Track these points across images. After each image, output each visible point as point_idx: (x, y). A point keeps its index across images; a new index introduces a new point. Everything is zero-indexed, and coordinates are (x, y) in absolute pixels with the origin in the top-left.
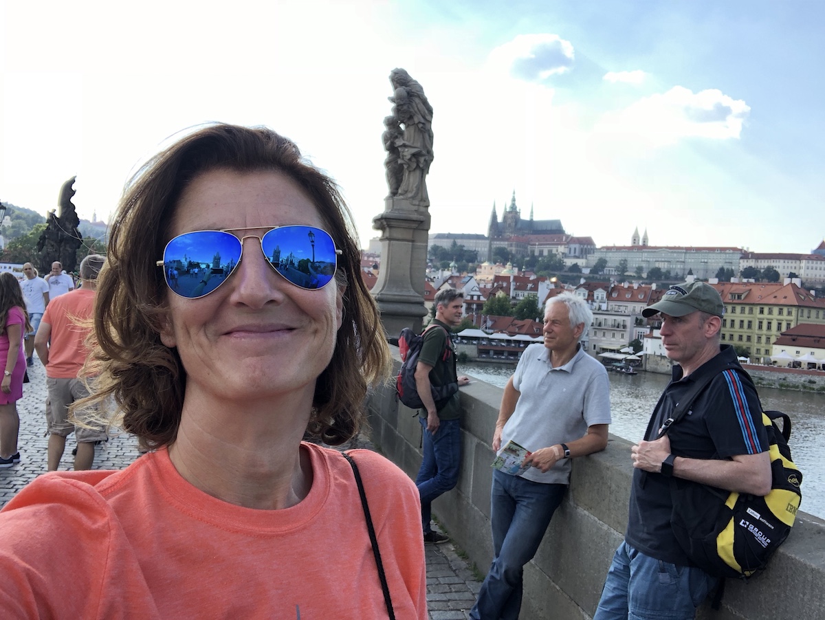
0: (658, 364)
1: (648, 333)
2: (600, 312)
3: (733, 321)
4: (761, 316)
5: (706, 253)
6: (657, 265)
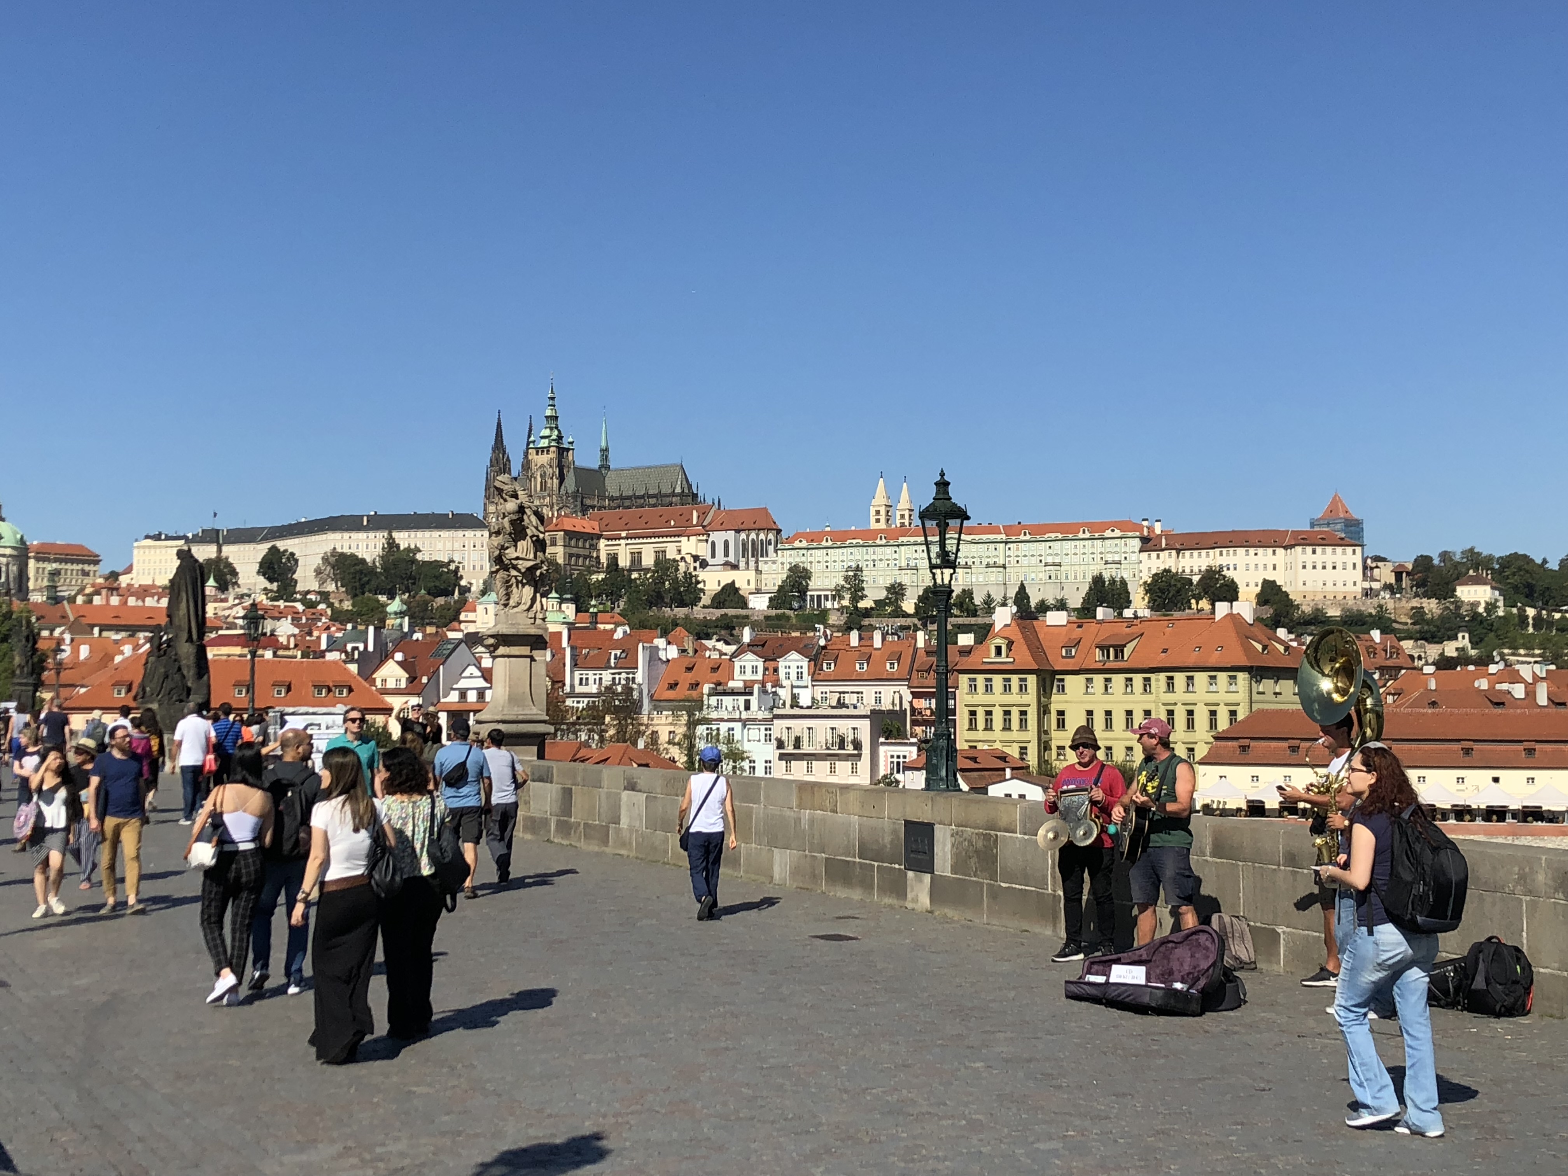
1: (915, 756)
2: (796, 711)
4: (1170, 698)
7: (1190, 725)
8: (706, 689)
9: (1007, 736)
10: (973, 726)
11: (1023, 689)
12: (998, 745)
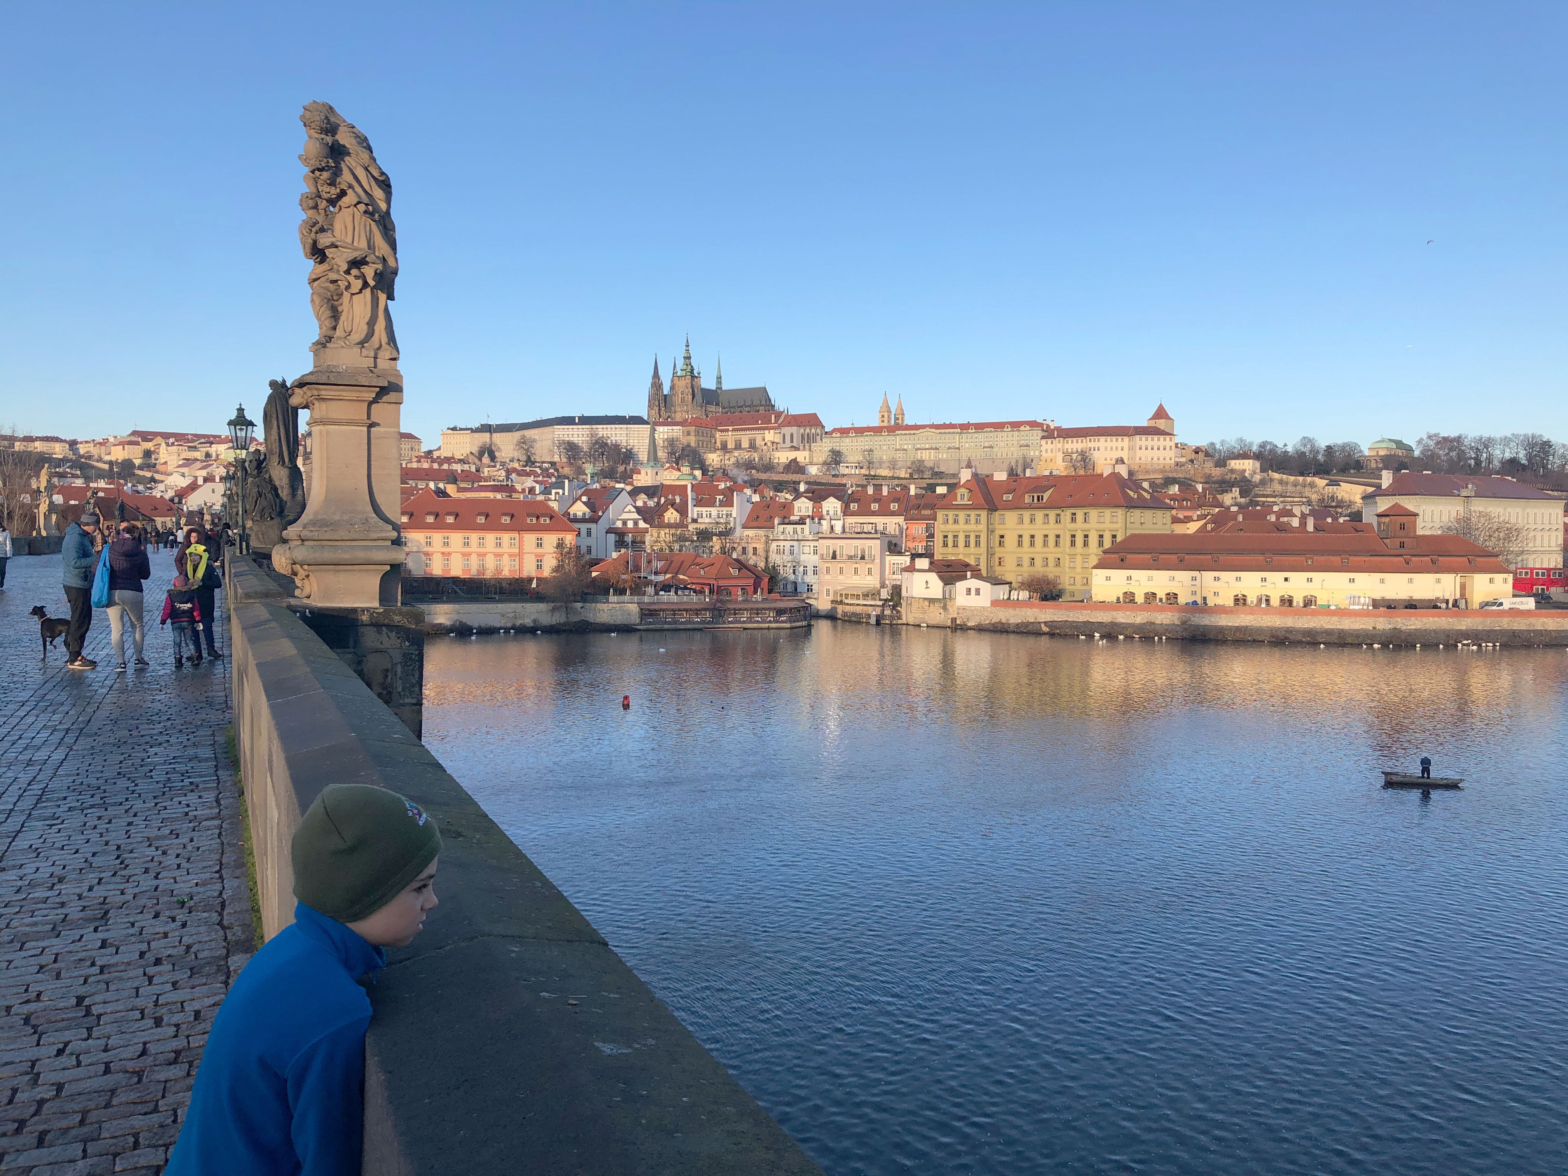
0: (925, 613)
1: (908, 564)
2: (833, 535)
3: (1032, 537)
4: (1073, 526)
5: (991, 431)
6: (919, 455)
7: (1086, 544)
8: (776, 521)
9: (967, 550)
10: (945, 545)
11: (977, 522)
12: (961, 557)
